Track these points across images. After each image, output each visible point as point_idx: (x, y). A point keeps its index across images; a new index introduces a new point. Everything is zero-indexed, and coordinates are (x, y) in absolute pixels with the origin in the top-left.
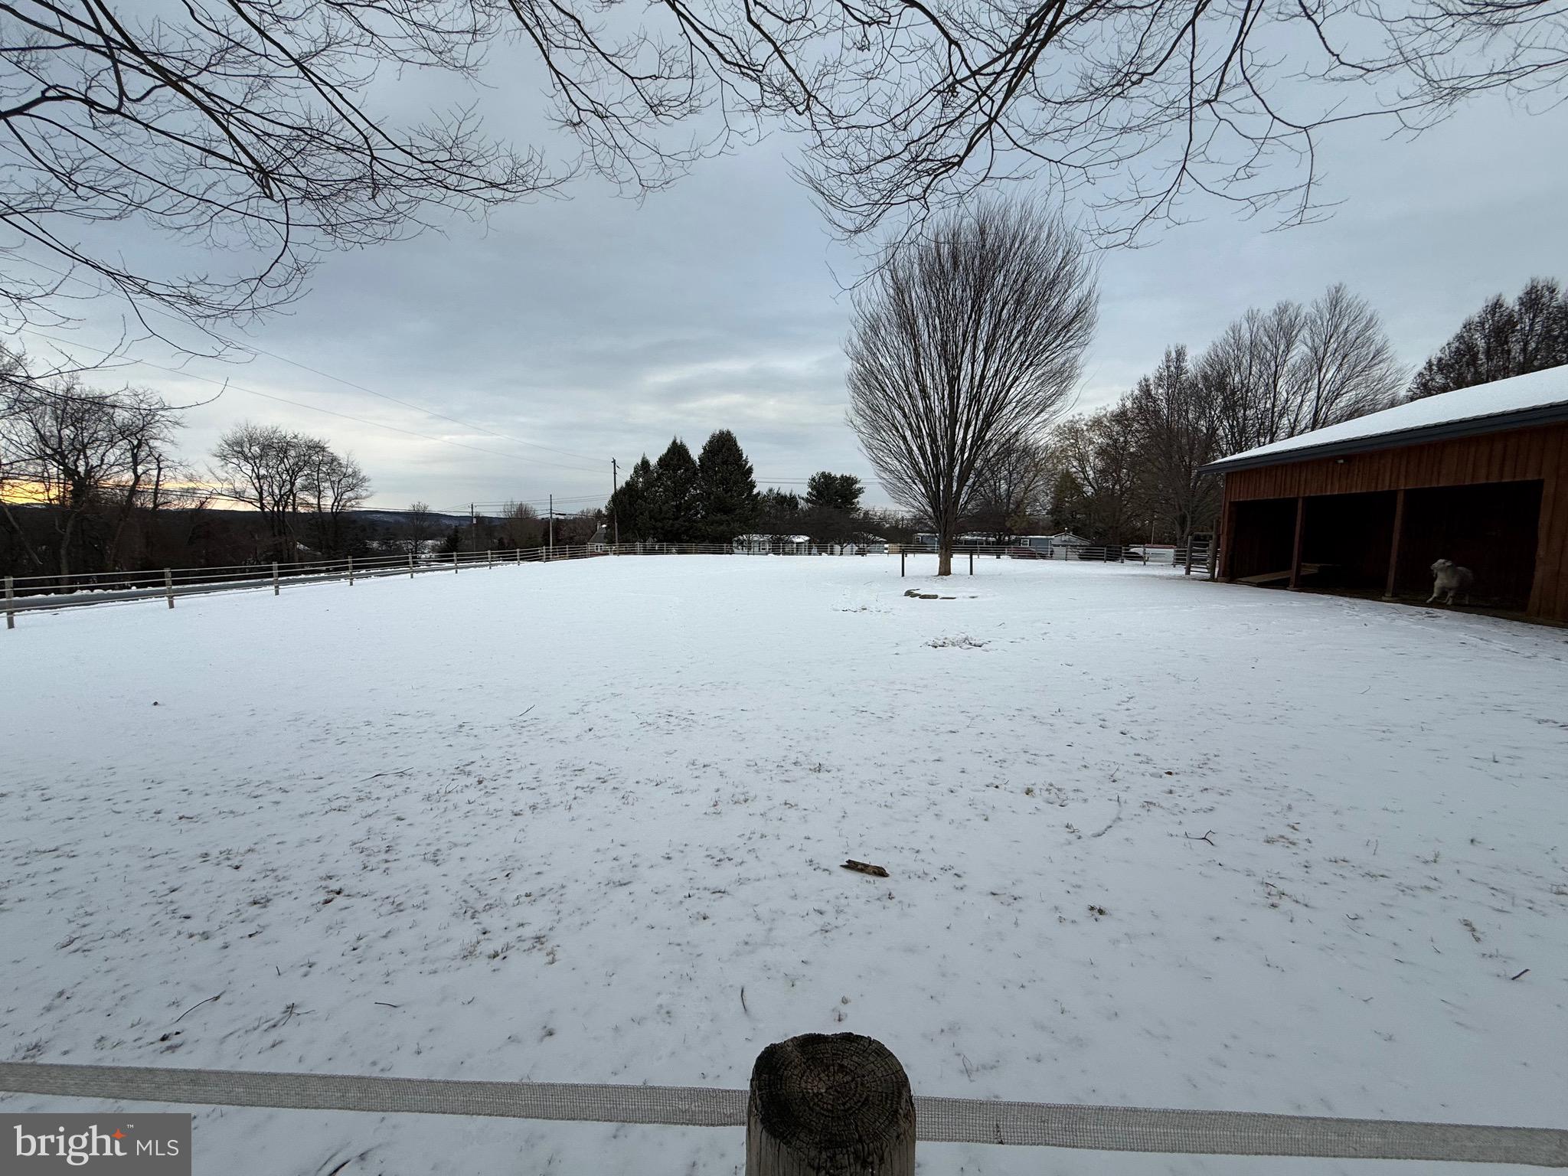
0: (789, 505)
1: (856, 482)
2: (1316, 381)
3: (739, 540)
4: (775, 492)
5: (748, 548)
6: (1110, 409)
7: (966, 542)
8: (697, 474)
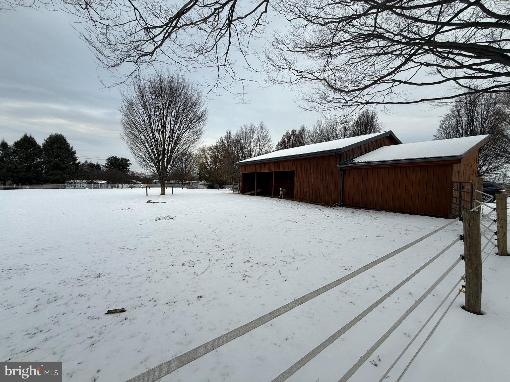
0: (96, 168)
1: (128, 161)
2: (259, 144)
3: (69, 182)
4: (89, 162)
5: (75, 186)
6: (213, 145)
7: (172, 183)
8: (42, 152)
